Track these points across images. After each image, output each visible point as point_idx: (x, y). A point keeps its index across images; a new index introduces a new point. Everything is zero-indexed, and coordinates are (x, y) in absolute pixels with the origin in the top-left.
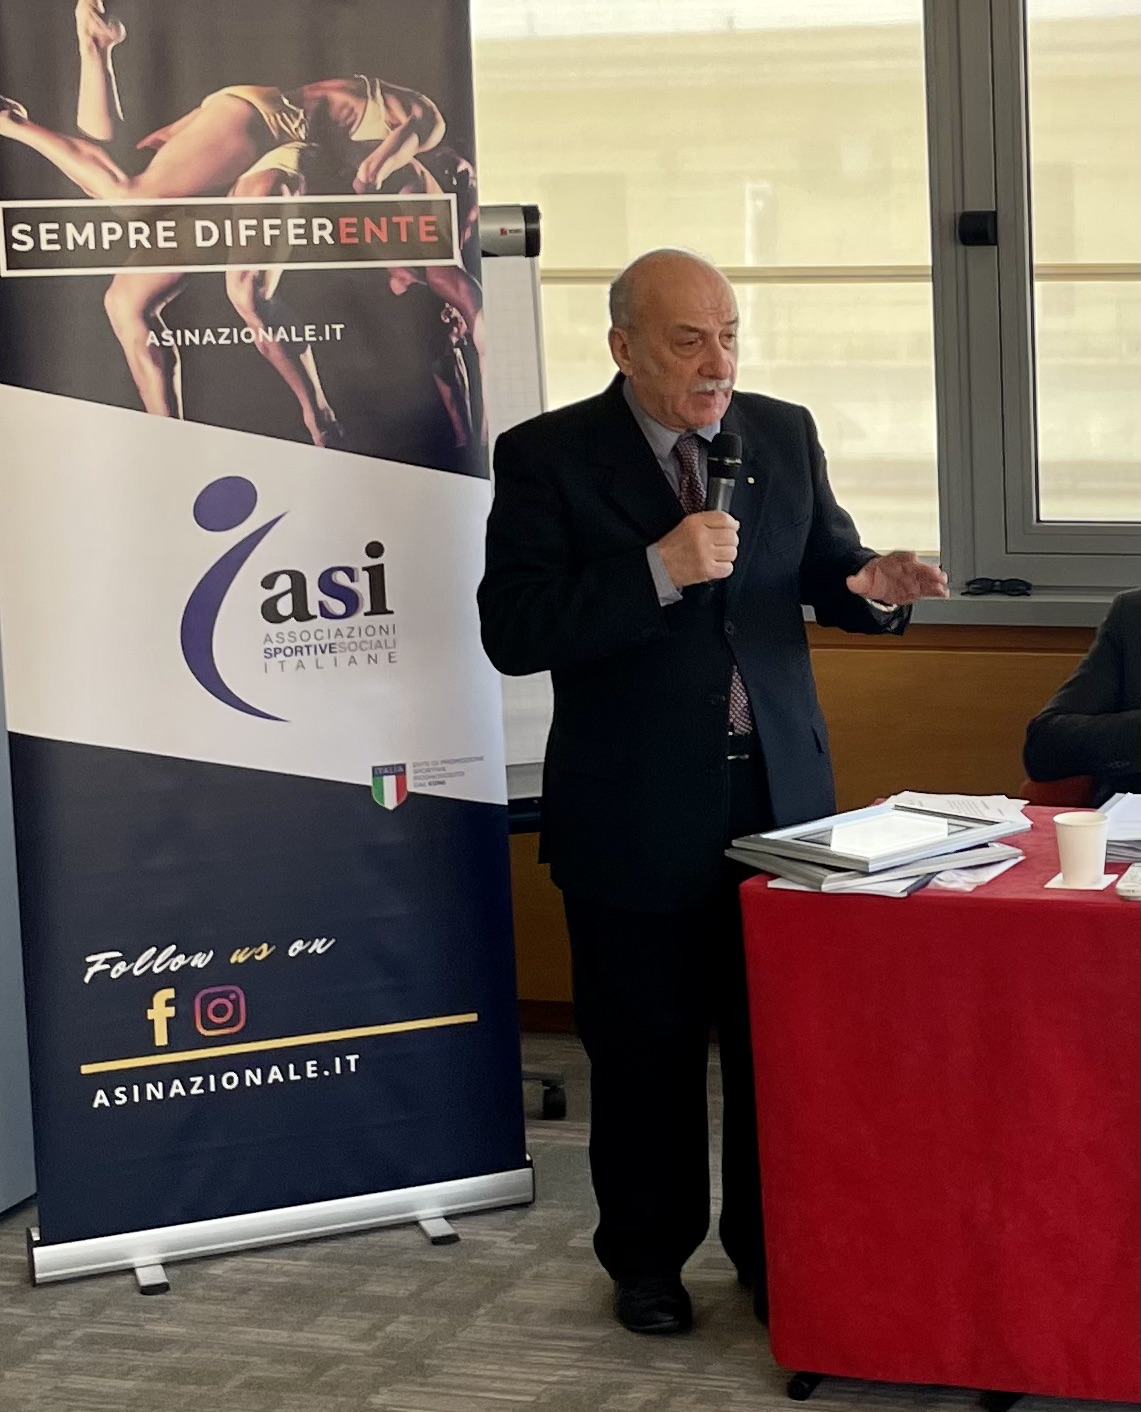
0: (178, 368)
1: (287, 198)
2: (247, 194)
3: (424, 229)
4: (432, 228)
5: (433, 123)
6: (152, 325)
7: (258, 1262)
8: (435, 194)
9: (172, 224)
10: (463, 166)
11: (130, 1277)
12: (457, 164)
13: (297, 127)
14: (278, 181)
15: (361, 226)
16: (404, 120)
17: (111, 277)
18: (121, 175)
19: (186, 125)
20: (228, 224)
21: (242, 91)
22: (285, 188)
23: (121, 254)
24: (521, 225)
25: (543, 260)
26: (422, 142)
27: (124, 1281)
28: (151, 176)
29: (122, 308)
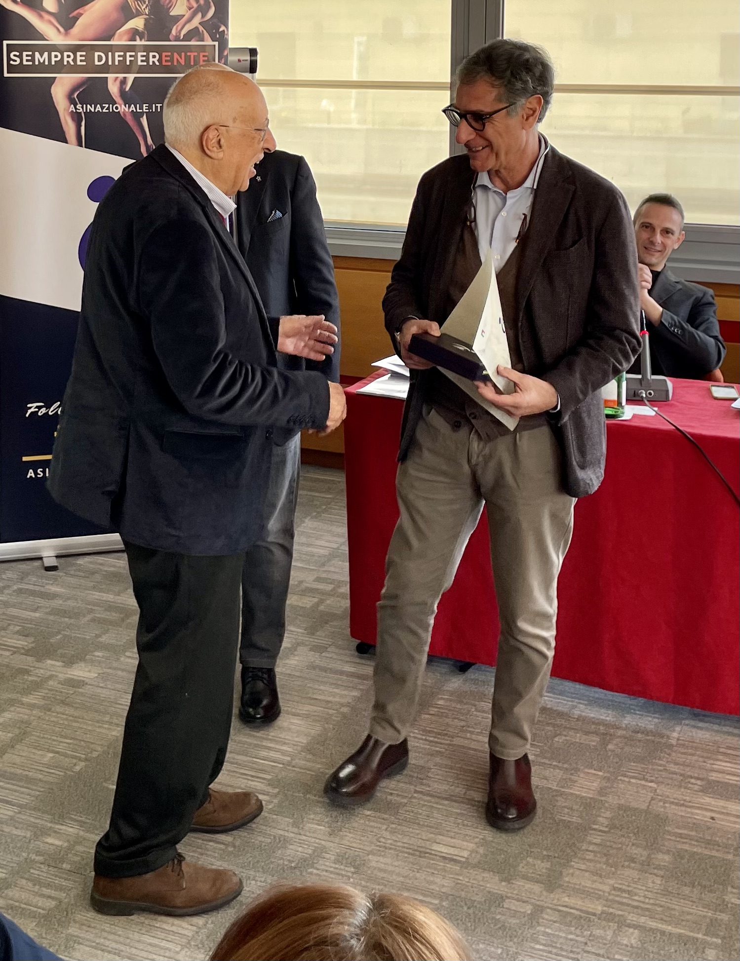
0: (83, 123)
1: (138, 42)
2: (120, 40)
3: (202, 58)
4: (206, 58)
5: (210, 7)
6: (72, 102)
7: (100, 559)
8: (208, 42)
9: (84, 53)
10: (222, 28)
11: (40, 561)
12: (220, 27)
13: (145, 8)
14: (134, 34)
15: (172, 57)
16: (195, 5)
17: (55, 78)
18: (62, 29)
19: (93, 6)
20: (110, 54)
22: (138, 38)
23: (60, 67)
24: (248, 58)
25: (258, 75)
26: (203, 17)
27: (37, 563)
28: (75, 30)
29: (59, 93)
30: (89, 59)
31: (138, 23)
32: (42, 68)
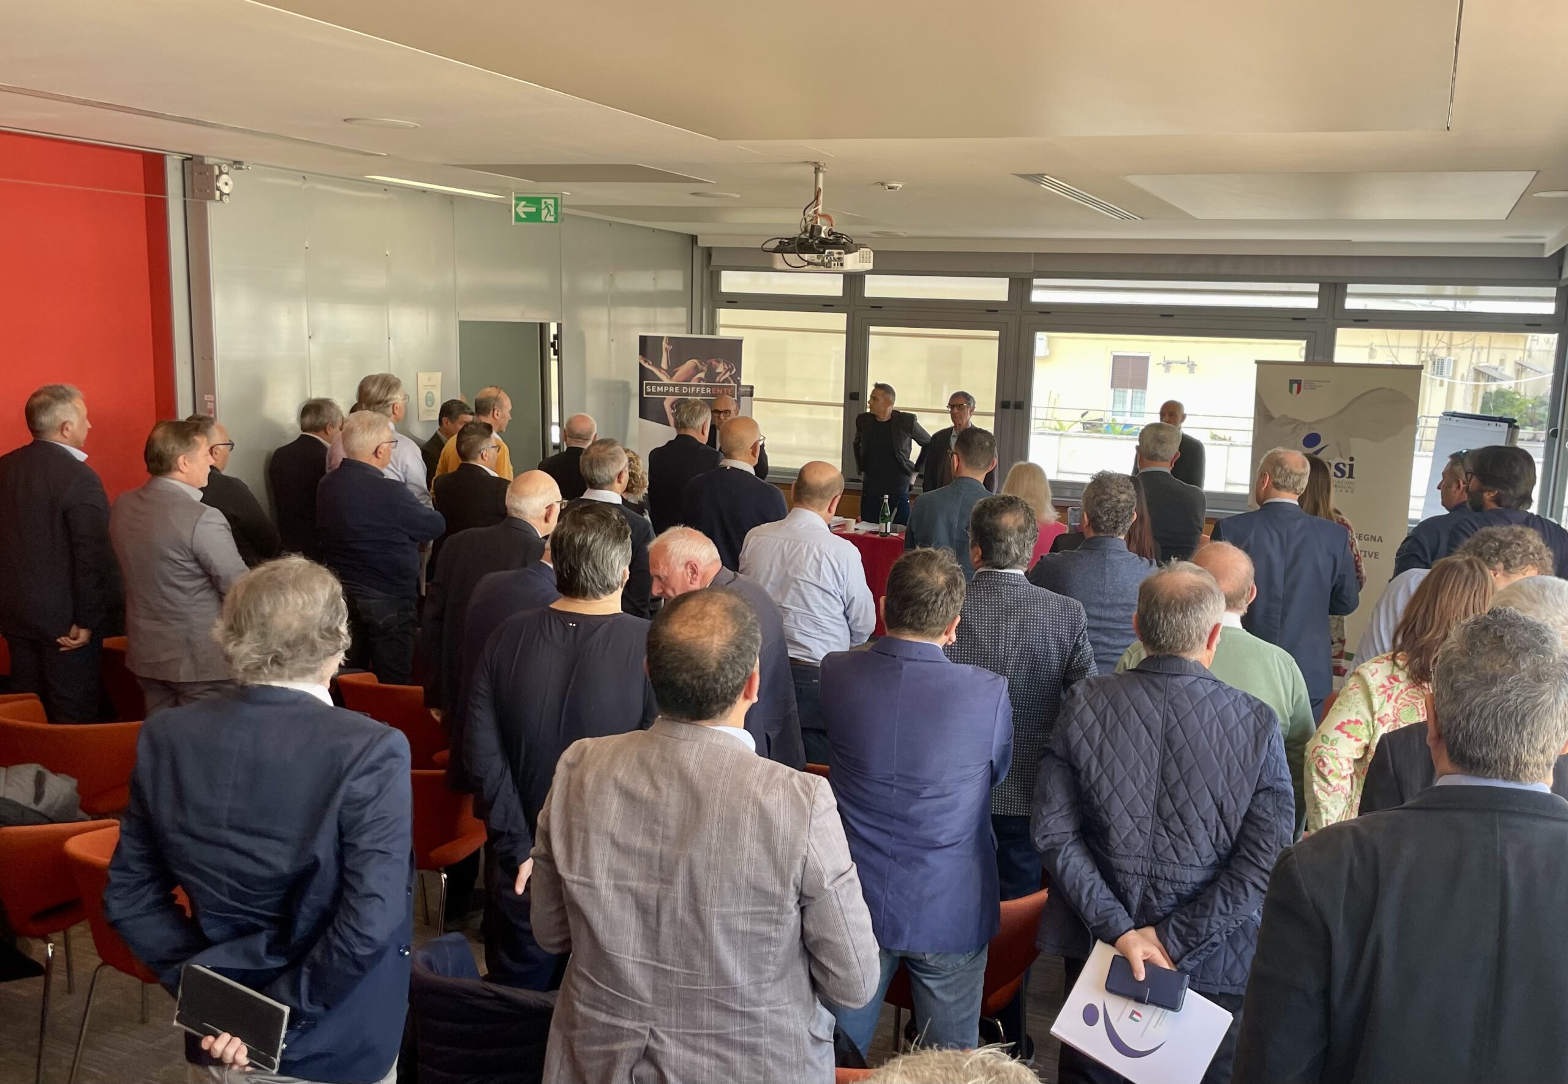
1: (702, 383)
2: (694, 382)
5: (733, 369)
6: (673, 408)
8: (732, 384)
10: (739, 378)
12: (737, 377)
13: (705, 368)
14: (700, 379)
16: (727, 370)
17: (666, 398)
18: (669, 377)
19: (682, 368)
21: (695, 361)
22: (702, 381)
23: (668, 393)
24: (750, 390)
26: (730, 373)
28: (674, 377)
29: (667, 405)
30: (680, 390)
31: (702, 375)
32: (660, 393)
